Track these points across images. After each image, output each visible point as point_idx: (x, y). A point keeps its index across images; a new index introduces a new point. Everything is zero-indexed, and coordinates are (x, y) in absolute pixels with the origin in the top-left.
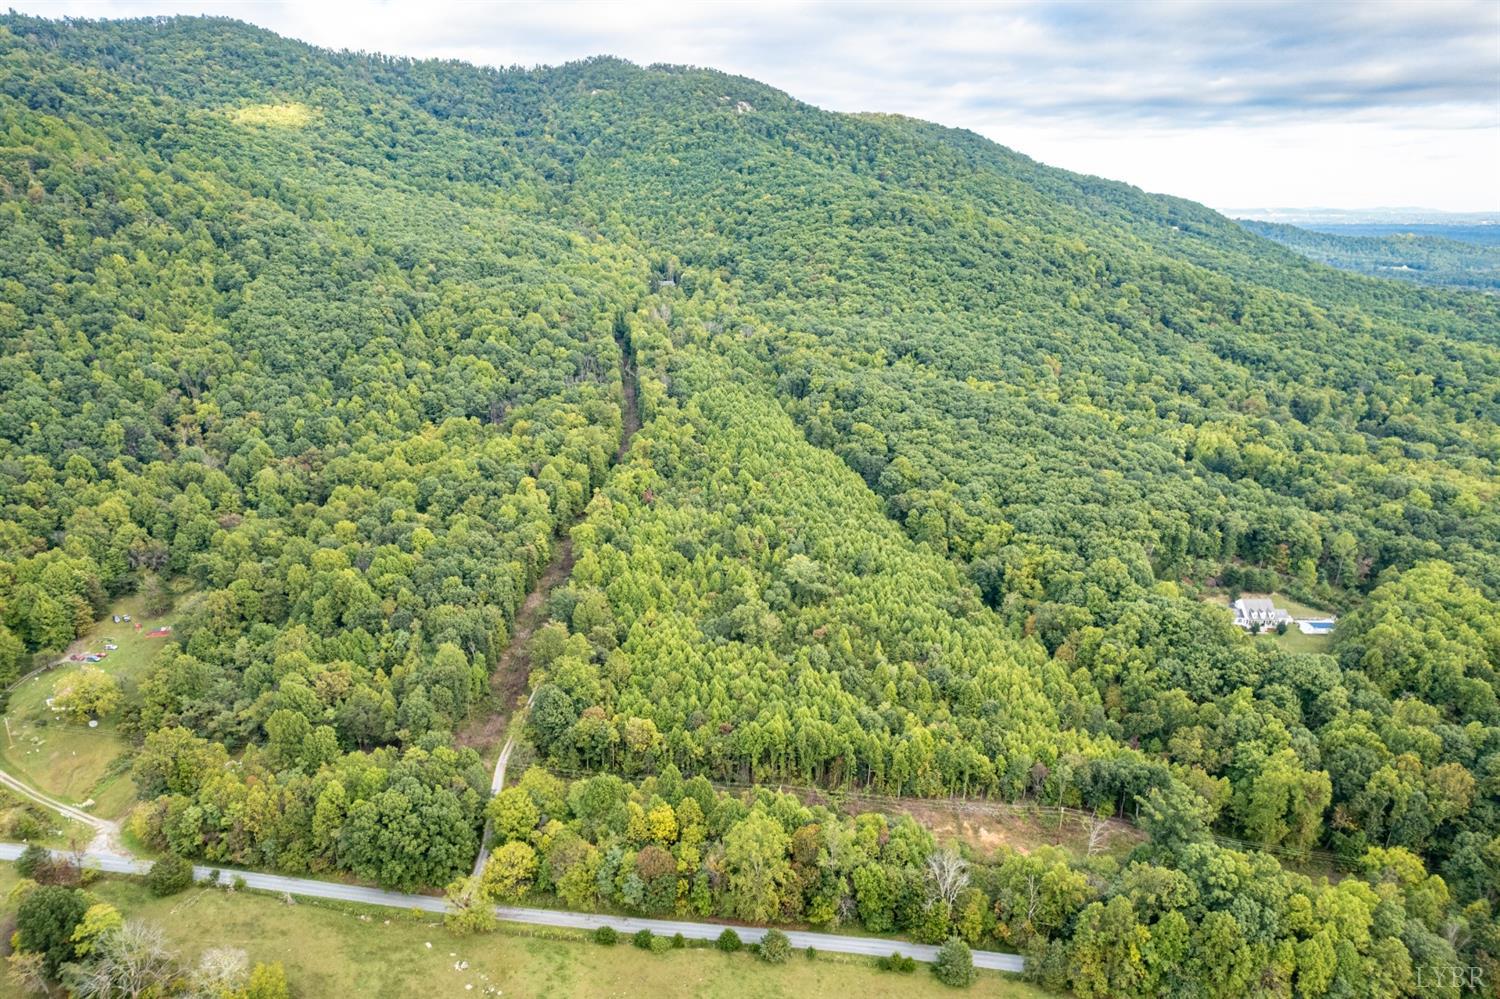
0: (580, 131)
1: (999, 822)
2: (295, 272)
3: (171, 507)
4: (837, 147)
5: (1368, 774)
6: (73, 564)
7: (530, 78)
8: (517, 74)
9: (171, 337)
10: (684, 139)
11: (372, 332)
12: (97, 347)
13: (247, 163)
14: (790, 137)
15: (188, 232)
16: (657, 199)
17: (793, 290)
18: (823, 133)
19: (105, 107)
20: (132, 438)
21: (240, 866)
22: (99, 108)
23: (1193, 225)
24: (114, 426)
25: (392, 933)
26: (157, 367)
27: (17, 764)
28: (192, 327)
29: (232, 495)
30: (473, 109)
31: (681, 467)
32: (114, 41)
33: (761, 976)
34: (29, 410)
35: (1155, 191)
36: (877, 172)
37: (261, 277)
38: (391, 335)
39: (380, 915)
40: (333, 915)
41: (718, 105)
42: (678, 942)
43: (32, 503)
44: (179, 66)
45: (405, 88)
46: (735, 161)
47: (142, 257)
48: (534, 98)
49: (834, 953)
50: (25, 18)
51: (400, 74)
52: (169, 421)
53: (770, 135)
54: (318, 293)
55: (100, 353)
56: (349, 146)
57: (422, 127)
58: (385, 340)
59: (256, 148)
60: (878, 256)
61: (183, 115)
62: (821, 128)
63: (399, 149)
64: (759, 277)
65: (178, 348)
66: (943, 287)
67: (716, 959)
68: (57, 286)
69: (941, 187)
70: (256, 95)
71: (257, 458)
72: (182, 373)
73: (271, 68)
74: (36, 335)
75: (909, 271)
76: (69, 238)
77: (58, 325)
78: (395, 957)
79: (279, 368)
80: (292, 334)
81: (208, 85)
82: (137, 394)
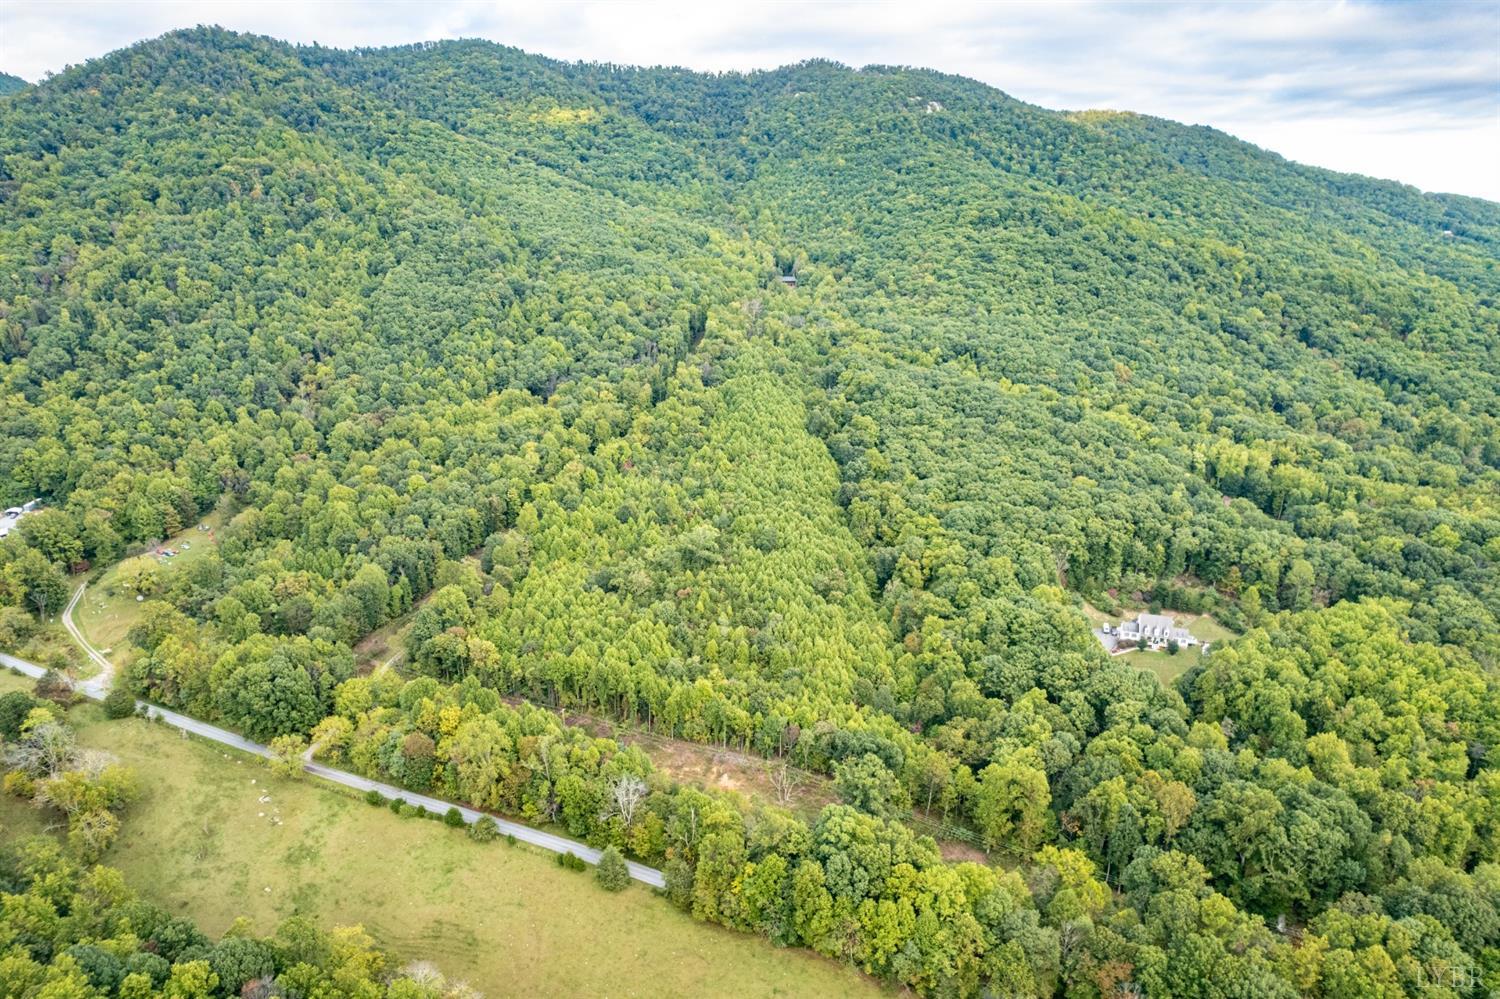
0: (772, 133)
1: (744, 772)
2: (431, 258)
3: (261, 445)
4: (1021, 146)
5: (1096, 782)
6: (176, 482)
7: (744, 82)
8: (735, 79)
9: (320, 310)
10: (858, 140)
11: (475, 314)
12: (261, 317)
13: (447, 164)
14: (973, 137)
15: (361, 225)
16: (812, 199)
17: (892, 287)
18: (1009, 132)
19: (350, 122)
20: (260, 390)
21: (163, 705)
22: (345, 123)
23: (1473, 227)
24: (249, 379)
25: (239, 767)
26: (299, 336)
27: (84, 620)
28: (338, 304)
29: (312, 441)
30: (680, 113)
31: (671, 443)
32: (387, 64)
33: (462, 848)
34: (195, 364)
35: (1437, 190)
36: (1058, 171)
37: (403, 264)
38: (490, 317)
39: (238, 755)
40: (207, 751)
41: (906, 105)
42: (421, 812)
43: (174, 435)
44: (431, 84)
45: (625, 94)
46: (898, 161)
47: (319, 245)
48: (742, 102)
49: (530, 844)
50: (325, 50)
51: (625, 82)
52: (296, 379)
53: (954, 135)
54: (445, 278)
55: (261, 322)
56: (549, 148)
57: (620, 131)
58: (484, 320)
59: (459, 152)
60: (986, 257)
61: (406, 126)
62: (1009, 127)
63: (594, 152)
64: (868, 276)
65: (322, 320)
66: (1042, 290)
67: (440, 829)
68: (248, 269)
69: (1123, 188)
70: (486, 106)
71: (342, 412)
72: (317, 341)
73: (504, 82)
74: (219, 307)
75: (1012, 273)
76: (268, 231)
77: (239, 299)
78: (225, 784)
79: (392, 340)
80: (410, 310)
81: (450, 99)
82: (274, 356)
